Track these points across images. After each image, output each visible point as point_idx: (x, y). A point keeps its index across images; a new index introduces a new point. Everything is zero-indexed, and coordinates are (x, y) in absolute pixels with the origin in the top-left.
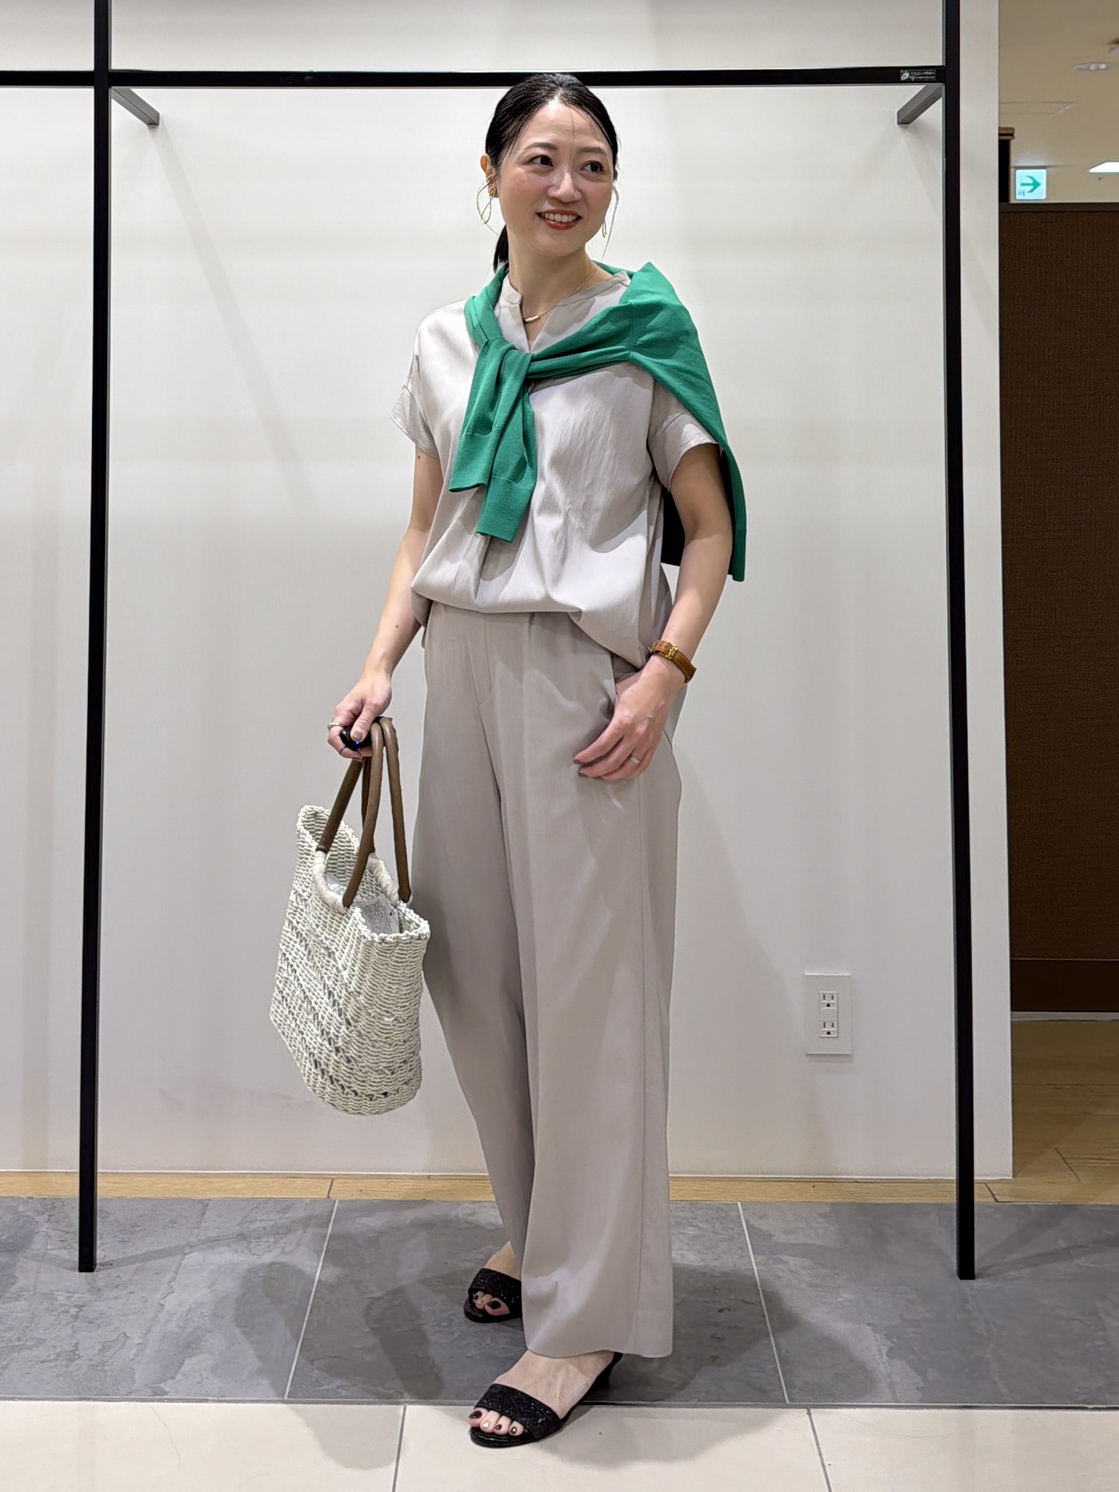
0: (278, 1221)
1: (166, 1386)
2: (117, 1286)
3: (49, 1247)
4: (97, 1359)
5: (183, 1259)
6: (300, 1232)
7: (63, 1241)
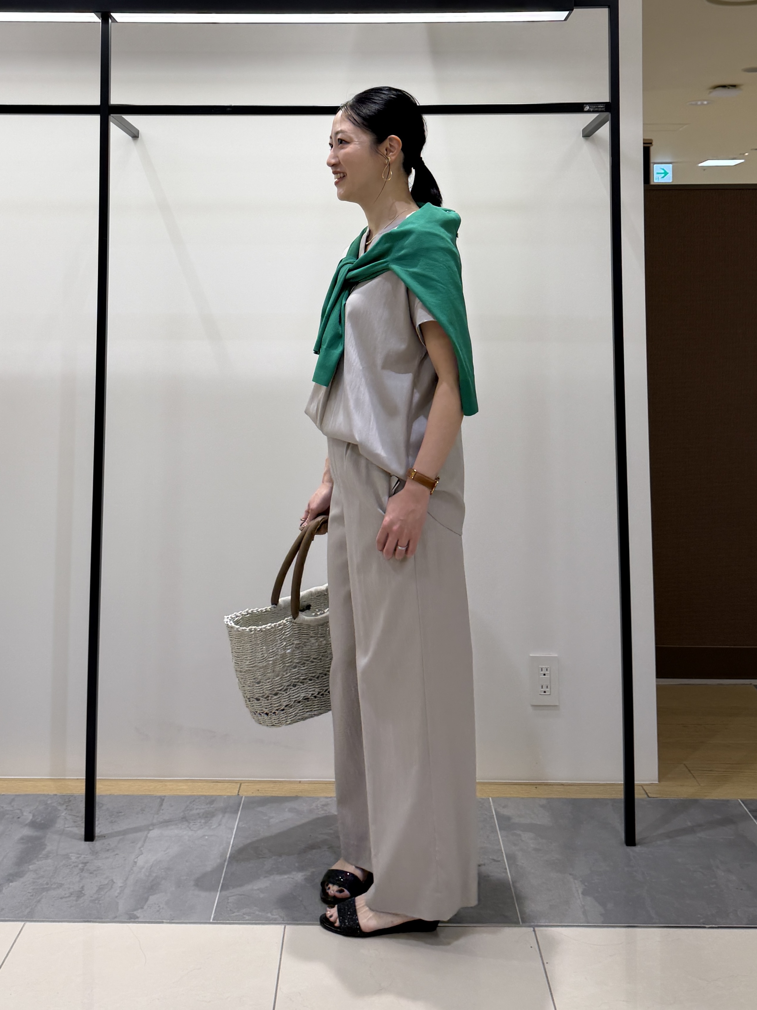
0: (207, 809)
1: (138, 913)
2: (108, 850)
3: (66, 826)
4: (95, 896)
5: (148, 833)
6: (221, 816)
7: (75, 822)
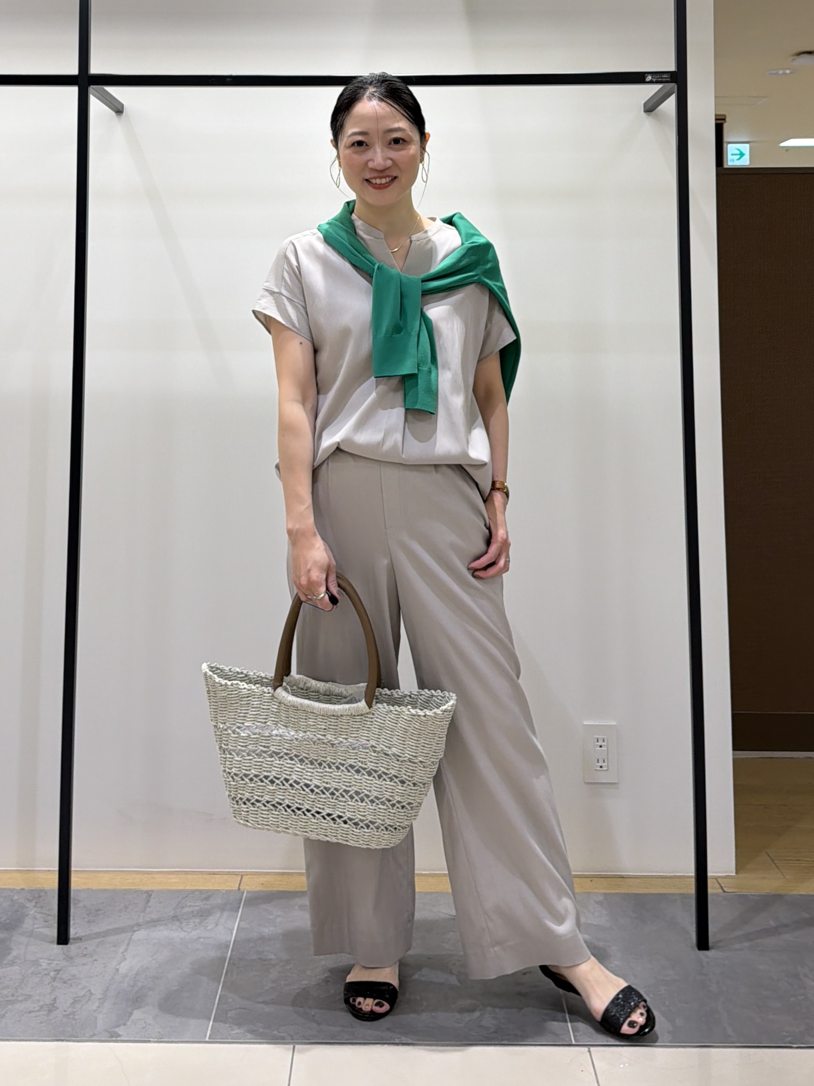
0: (202, 907)
1: (120, 1030)
2: (85, 955)
3: (35, 926)
4: (70, 1010)
5: (133, 935)
6: (218, 915)
7: (46, 922)
